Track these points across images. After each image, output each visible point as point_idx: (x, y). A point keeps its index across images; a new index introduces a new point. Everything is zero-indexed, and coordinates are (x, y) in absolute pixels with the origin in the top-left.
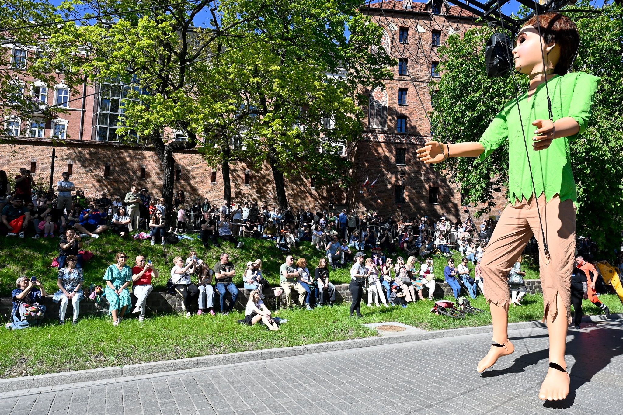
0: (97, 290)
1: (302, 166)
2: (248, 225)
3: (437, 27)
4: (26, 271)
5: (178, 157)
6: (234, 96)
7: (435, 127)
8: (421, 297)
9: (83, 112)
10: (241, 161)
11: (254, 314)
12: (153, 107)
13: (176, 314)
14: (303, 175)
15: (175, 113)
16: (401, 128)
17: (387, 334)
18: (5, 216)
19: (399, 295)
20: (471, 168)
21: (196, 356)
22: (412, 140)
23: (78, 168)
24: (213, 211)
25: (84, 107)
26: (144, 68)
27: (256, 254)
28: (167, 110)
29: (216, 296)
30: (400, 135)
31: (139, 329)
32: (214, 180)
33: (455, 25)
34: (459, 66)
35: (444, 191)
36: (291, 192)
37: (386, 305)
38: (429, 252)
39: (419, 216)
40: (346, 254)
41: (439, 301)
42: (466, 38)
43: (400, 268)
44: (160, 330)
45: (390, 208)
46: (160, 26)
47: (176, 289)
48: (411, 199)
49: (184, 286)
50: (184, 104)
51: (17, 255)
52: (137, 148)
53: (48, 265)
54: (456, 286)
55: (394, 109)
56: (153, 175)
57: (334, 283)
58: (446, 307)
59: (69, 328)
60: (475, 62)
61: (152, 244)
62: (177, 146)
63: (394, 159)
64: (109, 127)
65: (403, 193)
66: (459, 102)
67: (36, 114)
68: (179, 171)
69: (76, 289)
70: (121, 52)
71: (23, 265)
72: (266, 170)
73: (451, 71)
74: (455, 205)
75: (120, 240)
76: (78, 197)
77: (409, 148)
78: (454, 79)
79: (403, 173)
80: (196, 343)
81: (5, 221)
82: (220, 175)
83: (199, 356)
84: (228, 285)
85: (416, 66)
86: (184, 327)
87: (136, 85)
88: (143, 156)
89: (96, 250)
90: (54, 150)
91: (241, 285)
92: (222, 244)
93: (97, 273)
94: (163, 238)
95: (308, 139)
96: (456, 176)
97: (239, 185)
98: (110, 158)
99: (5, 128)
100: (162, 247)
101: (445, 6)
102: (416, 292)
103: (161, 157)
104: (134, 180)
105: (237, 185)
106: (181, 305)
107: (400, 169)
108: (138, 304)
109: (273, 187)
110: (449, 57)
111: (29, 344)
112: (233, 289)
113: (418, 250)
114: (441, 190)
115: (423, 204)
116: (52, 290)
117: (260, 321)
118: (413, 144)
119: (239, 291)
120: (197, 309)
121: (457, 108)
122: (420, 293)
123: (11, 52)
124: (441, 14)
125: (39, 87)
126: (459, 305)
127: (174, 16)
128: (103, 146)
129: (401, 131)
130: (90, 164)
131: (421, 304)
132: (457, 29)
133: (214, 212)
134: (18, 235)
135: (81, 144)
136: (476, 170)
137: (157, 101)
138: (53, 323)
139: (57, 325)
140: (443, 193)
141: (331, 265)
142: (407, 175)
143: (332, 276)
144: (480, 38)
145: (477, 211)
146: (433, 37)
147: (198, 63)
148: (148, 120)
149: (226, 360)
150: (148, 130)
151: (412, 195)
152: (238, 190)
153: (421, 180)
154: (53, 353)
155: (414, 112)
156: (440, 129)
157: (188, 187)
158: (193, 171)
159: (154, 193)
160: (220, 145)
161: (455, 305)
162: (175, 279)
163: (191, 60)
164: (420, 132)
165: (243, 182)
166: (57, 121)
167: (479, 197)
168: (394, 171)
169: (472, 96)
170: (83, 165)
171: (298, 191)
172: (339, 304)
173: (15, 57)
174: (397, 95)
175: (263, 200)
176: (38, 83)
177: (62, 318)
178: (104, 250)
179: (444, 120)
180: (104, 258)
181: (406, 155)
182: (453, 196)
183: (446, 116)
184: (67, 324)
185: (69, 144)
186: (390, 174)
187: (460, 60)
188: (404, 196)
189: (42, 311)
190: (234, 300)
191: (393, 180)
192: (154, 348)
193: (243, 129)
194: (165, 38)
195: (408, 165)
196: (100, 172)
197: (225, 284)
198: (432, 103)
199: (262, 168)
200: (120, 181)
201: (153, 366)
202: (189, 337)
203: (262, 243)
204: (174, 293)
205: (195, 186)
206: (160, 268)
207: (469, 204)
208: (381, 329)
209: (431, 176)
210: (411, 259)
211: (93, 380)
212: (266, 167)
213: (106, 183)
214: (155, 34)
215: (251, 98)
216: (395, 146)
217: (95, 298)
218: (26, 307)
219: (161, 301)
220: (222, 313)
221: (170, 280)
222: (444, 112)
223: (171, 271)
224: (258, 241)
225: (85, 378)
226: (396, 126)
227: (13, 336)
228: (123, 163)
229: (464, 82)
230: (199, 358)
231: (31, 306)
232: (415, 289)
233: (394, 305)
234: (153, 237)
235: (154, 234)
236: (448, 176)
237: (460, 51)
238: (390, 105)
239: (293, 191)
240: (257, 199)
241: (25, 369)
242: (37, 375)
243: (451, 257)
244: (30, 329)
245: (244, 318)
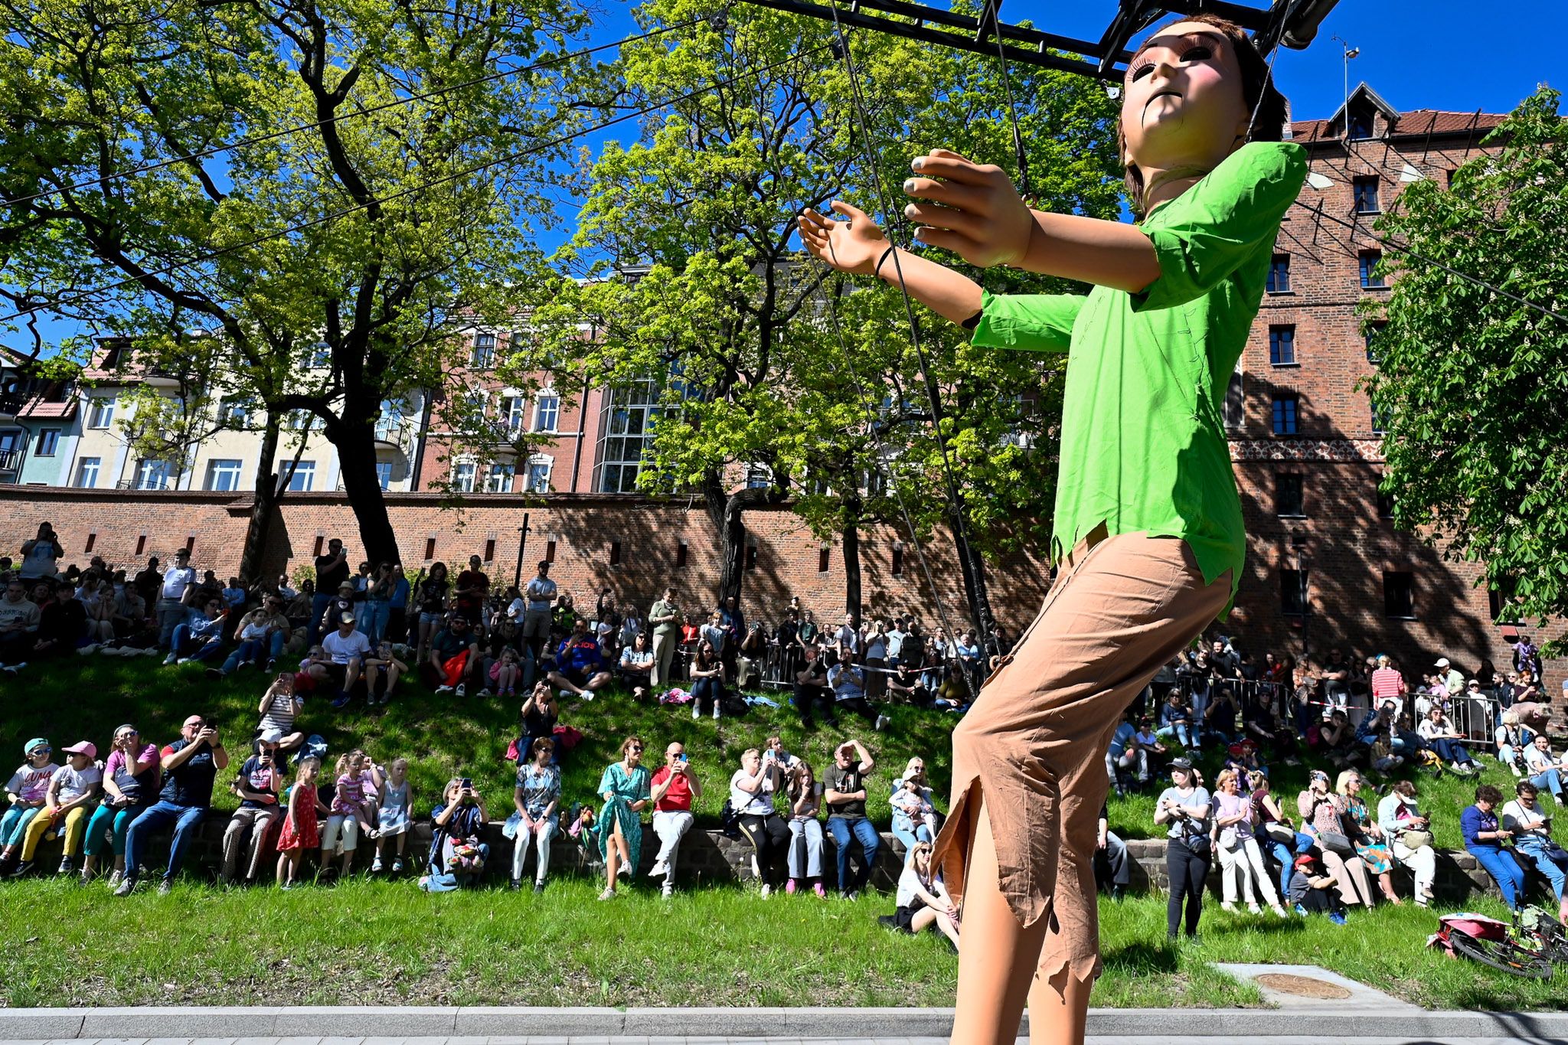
0: (585, 817)
1: (1025, 530)
2: (900, 674)
3: (1364, 170)
4: (462, 767)
5: (752, 519)
6: (871, 385)
7: (1386, 414)
8: (1390, 895)
9: (581, 438)
10: (884, 522)
11: (918, 904)
12: (707, 427)
13: (739, 887)
14: (1028, 549)
15: (750, 435)
16: (1284, 422)
17: (1291, 1002)
18: (437, 652)
19: (1318, 882)
20: (1513, 521)
21: (782, 1003)
22: (1319, 451)
23: (565, 549)
24: (821, 638)
25: (582, 430)
26: (694, 349)
27: (919, 748)
28: (734, 429)
29: (829, 846)
30: (1284, 441)
31: (662, 916)
32: (824, 566)
33: (1420, 156)
34: (1442, 256)
35: (1432, 584)
36: (1000, 592)
37: (1281, 912)
38: (1400, 759)
39: (1359, 654)
40: (1152, 757)
41: (1452, 916)
42: (1459, 185)
43: (1315, 804)
44: (705, 924)
45: (1267, 629)
46: (726, 266)
47: (741, 826)
48: (1330, 606)
49: (758, 819)
50: (767, 414)
51: (449, 732)
52: (673, 503)
53: (498, 754)
54: (1508, 870)
55: (1260, 377)
56: (702, 558)
57: (1122, 833)
58: (1479, 935)
59: (528, 900)
60: (1492, 240)
61: (695, 715)
62: (750, 497)
63: (1269, 502)
64: (623, 464)
65: (1305, 591)
66: (1455, 348)
67: (502, 448)
68: (752, 549)
69: (545, 813)
70: (653, 327)
71: (458, 752)
72: (941, 541)
73: (1422, 273)
74: (1474, 624)
75: (632, 704)
76: (561, 610)
77: (1312, 473)
78: (1430, 290)
79: (1300, 538)
80: (783, 969)
81: (436, 662)
82: (838, 554)
83: (788, 1005)
84: (857, 821)
85: (1311, 266)
86: (755, 920)
87: (677, 378)
88: (684, 520)
89: (588, 727)
90: (526, 516)
91: (884, 823)
92: (842, 721)
93: (586, 777)
94: (716, 702)
95: (1039, 466)
96: (1466, 542)
97: (879, 576)
98: (622, 526)
99: (451, 480)
100: (715, 724)
101: (1384, 116)
102: (1373, 880)
103: (718, 522)
104: (664, 571)
105: (875, 579)
106: (750, 865)
107: (1290, 528)
108: (662, 855)
109: (958, 581)
110: (1411, 237)
111: (454, 930)
112: (867, 834)
113: (1366, 751)
114: (1423, 582)
115: (1368, 619)
116: (501, 812)
117: (933, 926)
118: (1322, 459)
119: (881, 839)
120: (784, 877)
121: (1449, 363)
122: (1385, 883)
123: (472, 343)
124: (1375, 136)
125: (510, 399)
126: (1524, 933)
127: (752, 240)
128: (611, 503)
129: (1285, 429)
130: (585, 540)
131: (1392, 916)
132: (1424, 167)
133: (823, 641)
134: (454, 691)
135: (573, 501)
136: (1534, 526)
137: (716, 413)
138: (499, 885)
139: (506, 890)
140: (1427, 588)
141: (1112, 785)
142: (1312, 544)
143: (1118, 816)
144: (1500, 178)
145: (1547, 641)
146: (1356, 195)
147: (795, 324)
148: (697, 452)
149: (851, 1026)
150: (697, 475)
151: (1331, 595)
152: (877, 590)
153: (1356, 555)
154: (495, 957)
155: (1319, 380)
156: (1400, 421)
157: (769, 583)
158: (782, 547)
159: (702, 597)
160: (838, 490)
161: (1511, 932)
162: (740, 801)
163: (783, 321)
164: (1342, 430)
165: (888, 570)
166: (535, 459)
167: (1550, 602)
168: (1275, 535)
169: (1493, 328)
170: (573, 542)
171: (1017, 589)
172: (1139, 896)
173: (476, 350)
174: (1267, 343)
175: (934, 611)
176: (510, 392)
177: (516, 875)
178: (602, 726)
179: (1413, 398)
180: (601, 743)
181: (1306, 490)
182: (1462, 597)
183: (1419, 385)
184: (524, 890)
185: (554, 503)
186: (1261, 541)
187: (1446, 241)
188: (1308, 597)
189: (481, 855)
190: (869, 861)
191: (1273, 555)
192: (691, 969)
193: (890, 450)
194: (734, 289)
195: (1314, 517)
196: (603, 556)
197: (848, 820)
198: (1369, 356)
199: (932, 538)
200: (638, 572)
201: (687, 1017)
202: (766, 949)
203: (935, 718)
204: (737, 835)
205: (785, 580)
206: (709, 773)
207: (1521, 621)
208: (1270, 985)
209: (1386, 543)
210: (1347, 778)
211: (563, 1035)
212: (941, 533)
213: (613, 579)
214: (716, 283)
215: (905, 382)
216: (1271, 470)
217: (580, 834)
218: (456, 845)
219: (710, 852)
220: (842, 894)
221: (729, 802)
222: (1410, 373)
223: (730, 779)
224: (925, 714)
225: (550, 1027)
226: (1269, 419)
227: (427, 909)
228: (647, 536)
229: (1463, 293)
230: (788, 1010)
231: (463, 843)
232: (1367, 871)
233: (1304, 913)
234: (697, 700)
235: (698, 694)
236: (1438, 542)
237: (1442, 218)
238: (1249, 369)
239: (1006, 589)
240: (921, 608)
241: (443, 988)
242: (464, 1005)
243: (1476, 776)
244: (459, 893)
245: (892, 913)
